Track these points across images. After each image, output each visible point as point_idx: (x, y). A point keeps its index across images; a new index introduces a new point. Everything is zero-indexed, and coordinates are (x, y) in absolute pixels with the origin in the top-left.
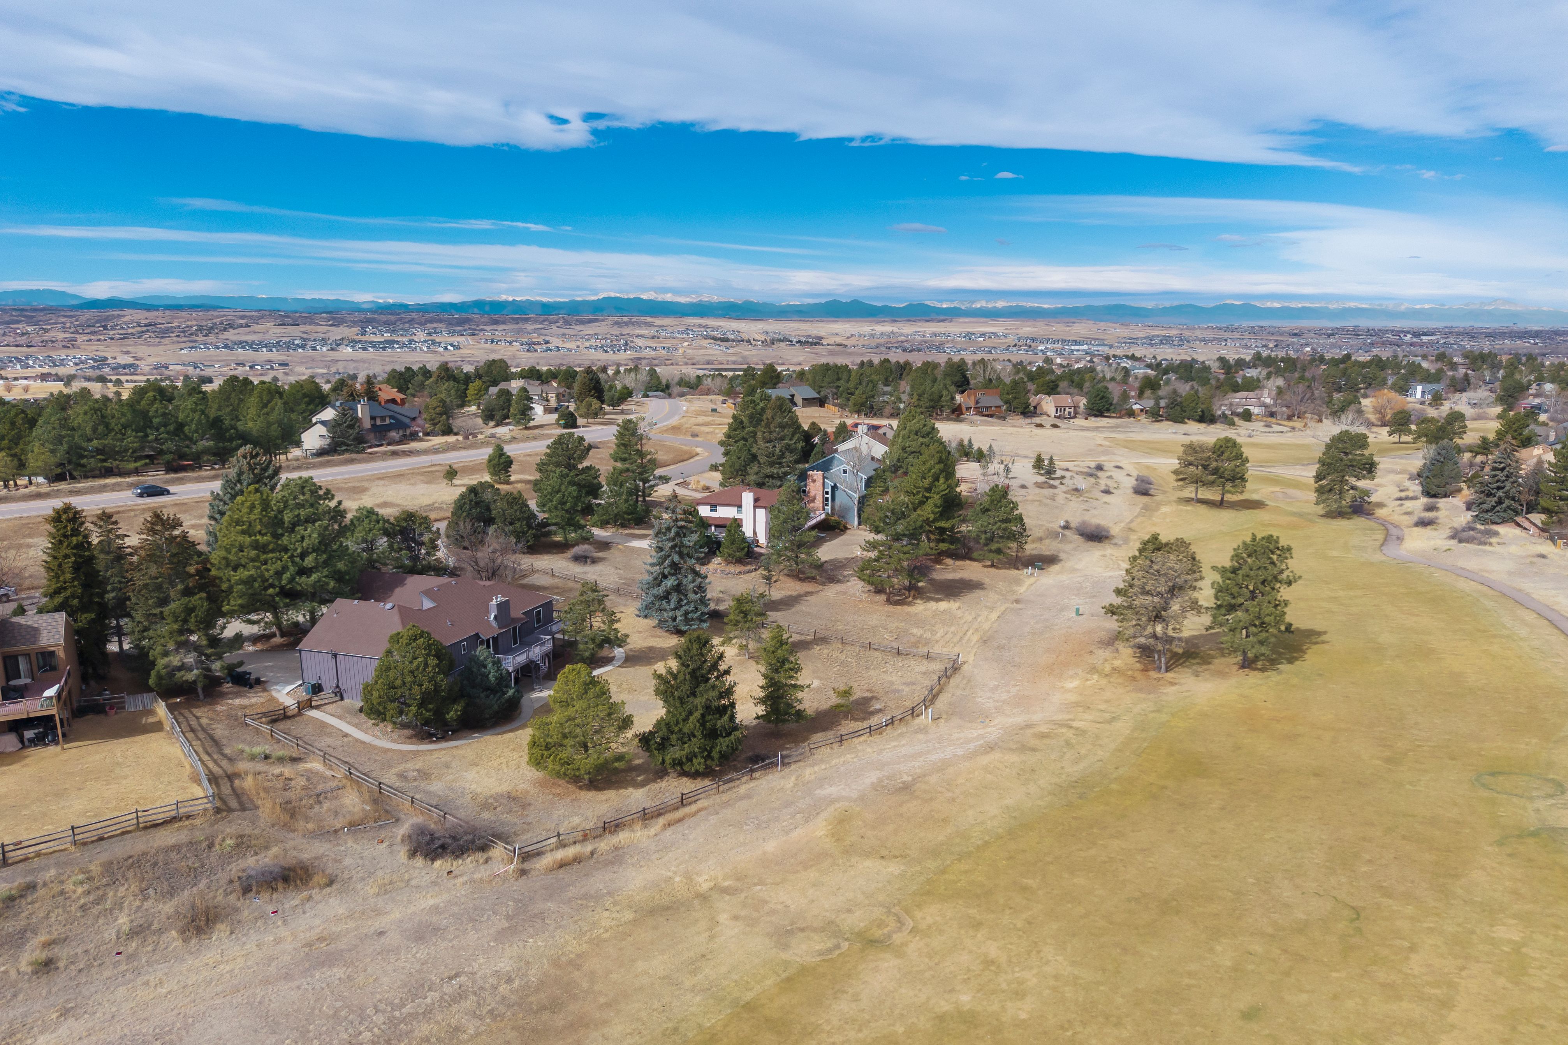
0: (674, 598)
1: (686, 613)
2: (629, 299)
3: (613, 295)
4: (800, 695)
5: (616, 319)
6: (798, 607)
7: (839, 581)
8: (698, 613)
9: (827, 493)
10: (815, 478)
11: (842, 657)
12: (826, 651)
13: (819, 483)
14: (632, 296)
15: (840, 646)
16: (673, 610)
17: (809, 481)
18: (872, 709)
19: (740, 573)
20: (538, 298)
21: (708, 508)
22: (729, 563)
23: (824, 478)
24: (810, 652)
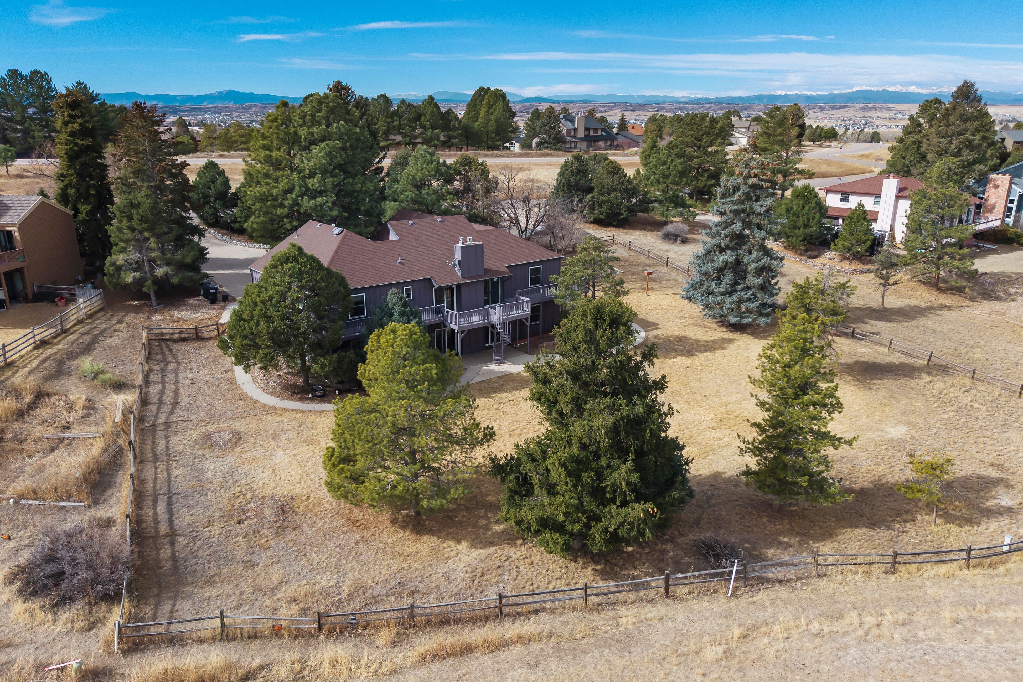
0: (728, 278)
1: (740, 302)
2: (877, 91)
3: (864, 88)
4: (829, 451)
5: (862, 105)
6: (921, 321)
7: (998, 299)
8: (757, 304)
9: (1012, 202)
10: (999, 182)
11: (965, 399)
12: (940, 385)
13: (1004, 189)
14: (880, 89)
15: (968, 382)
16: (723, 294)
17: (990, 187)
18: (990, 504)
19: (855, 271)
20: (805, 92)
21: (838, 196)
22: (844, 258)
23: (1011, 183)
24: (913, 383)
